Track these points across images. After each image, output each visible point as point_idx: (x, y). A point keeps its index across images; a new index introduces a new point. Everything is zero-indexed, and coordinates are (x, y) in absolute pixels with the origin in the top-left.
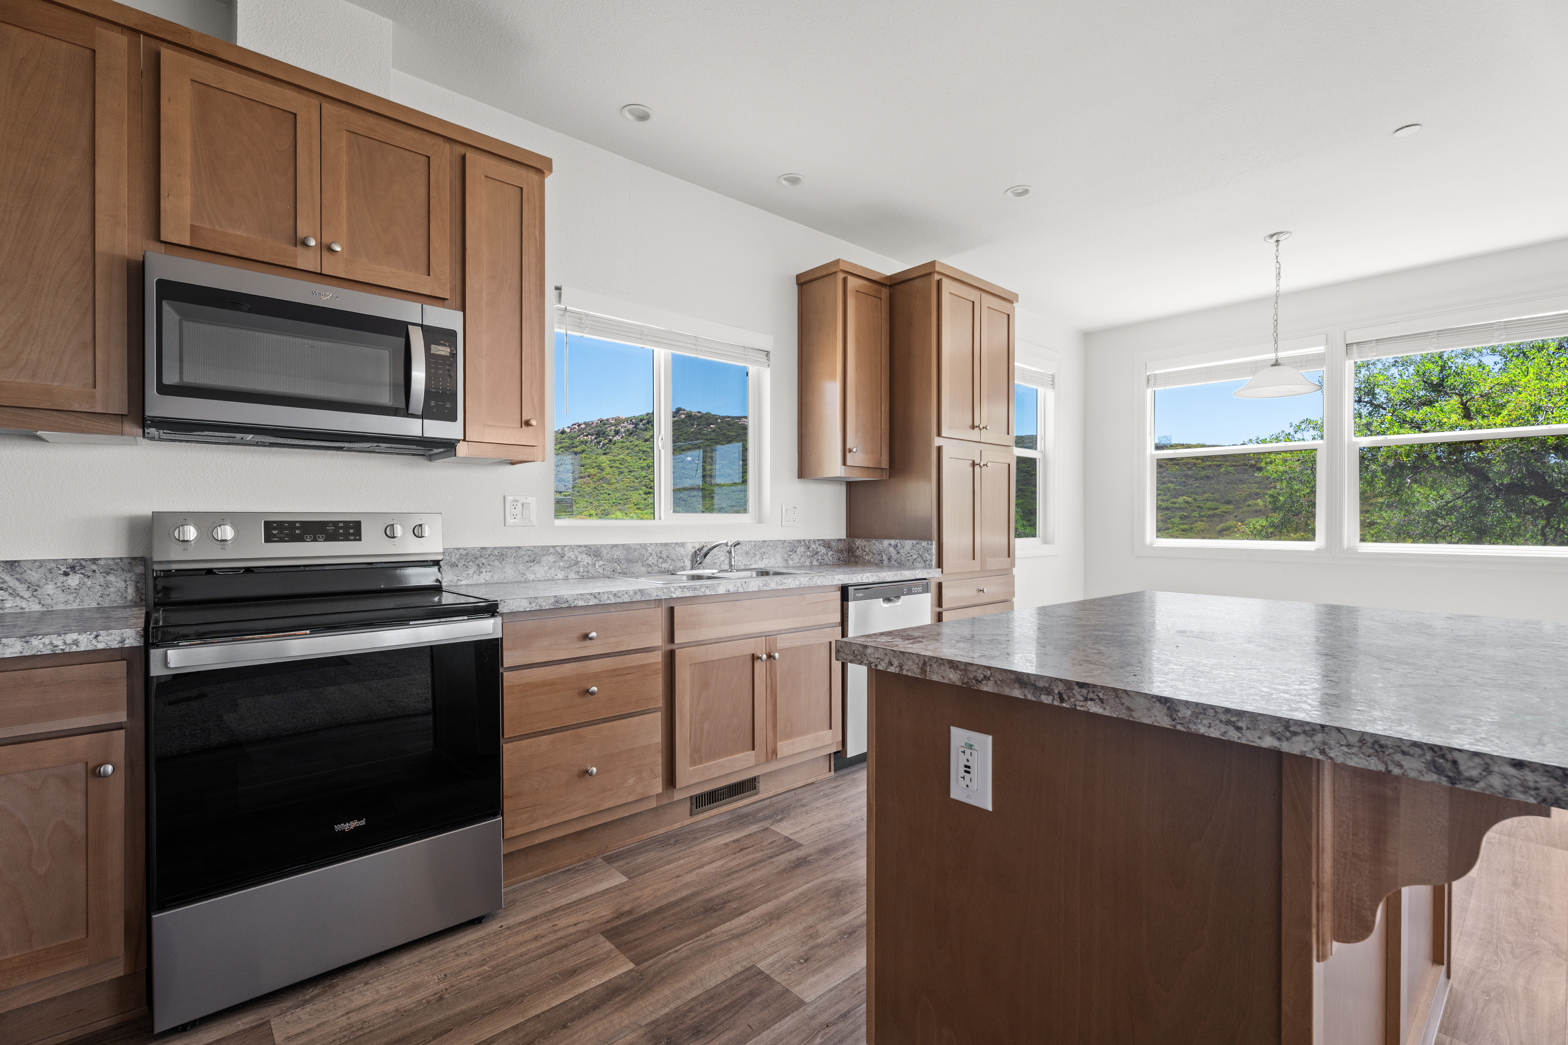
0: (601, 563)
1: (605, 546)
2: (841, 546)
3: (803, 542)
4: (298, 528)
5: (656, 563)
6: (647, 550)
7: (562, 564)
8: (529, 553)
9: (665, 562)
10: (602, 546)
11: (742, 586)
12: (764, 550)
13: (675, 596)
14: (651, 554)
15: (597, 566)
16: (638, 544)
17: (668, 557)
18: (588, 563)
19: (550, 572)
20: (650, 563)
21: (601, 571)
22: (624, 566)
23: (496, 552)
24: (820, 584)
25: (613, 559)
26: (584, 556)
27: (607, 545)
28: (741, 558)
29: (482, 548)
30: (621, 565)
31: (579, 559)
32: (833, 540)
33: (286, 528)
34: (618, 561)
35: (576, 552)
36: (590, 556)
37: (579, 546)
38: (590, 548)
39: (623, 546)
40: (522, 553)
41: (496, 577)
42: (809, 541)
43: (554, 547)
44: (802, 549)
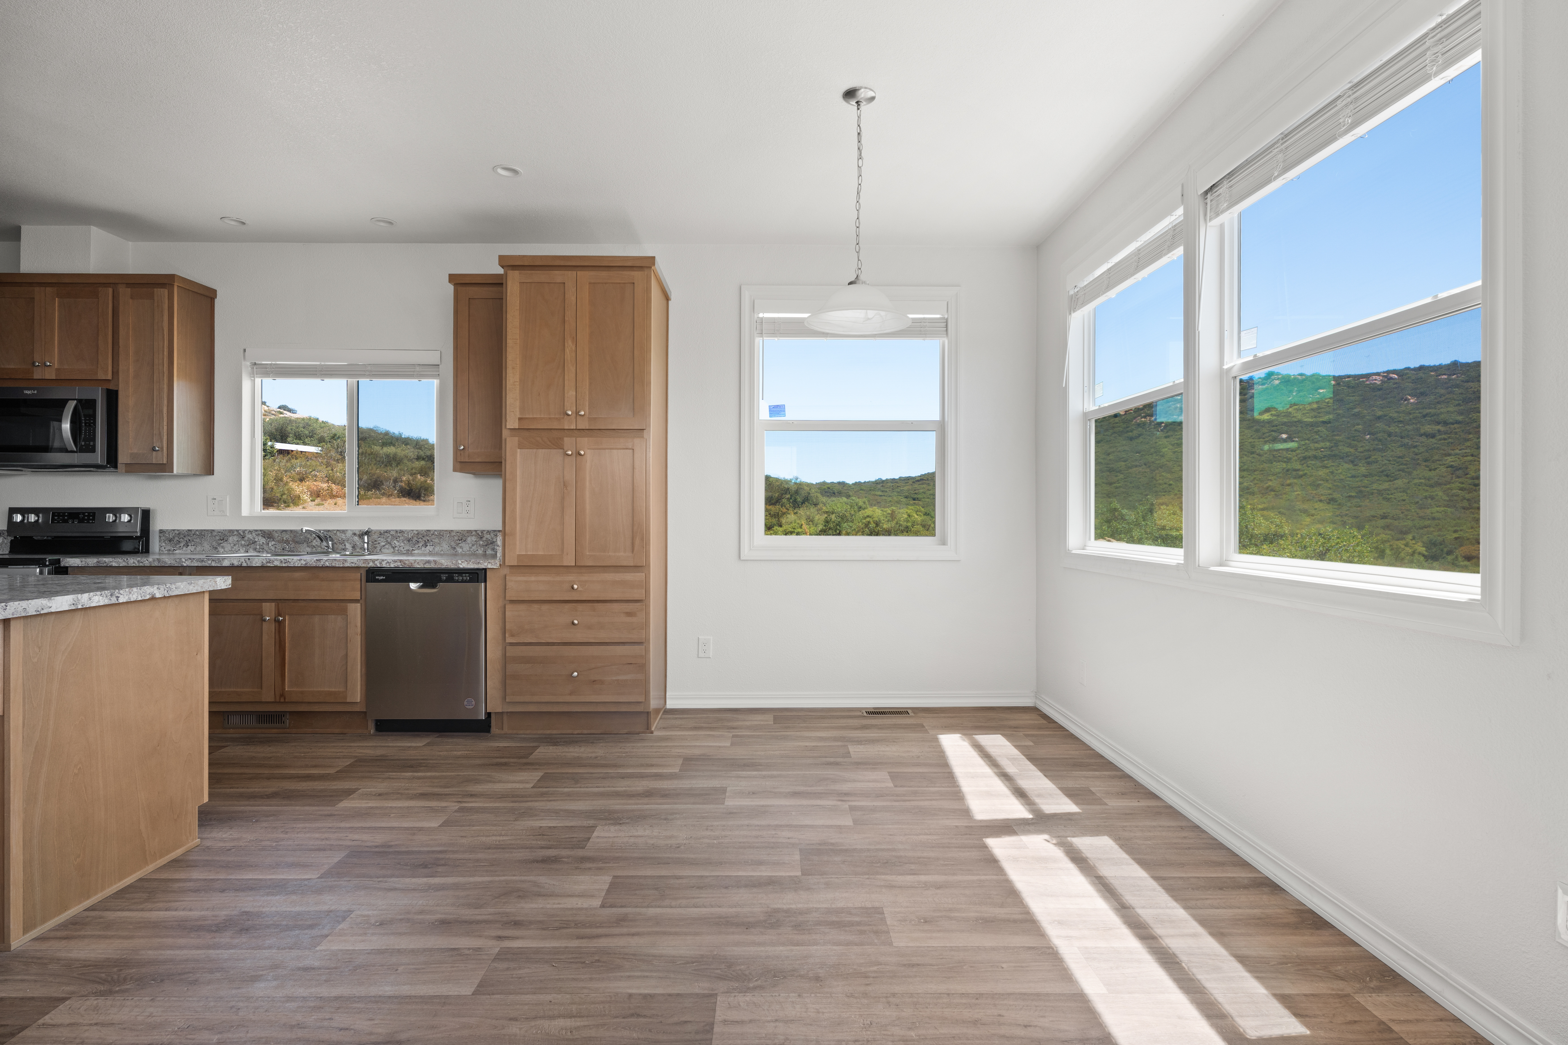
0: (273, 543)
1: (276, 531)
3: (474, 533)
4: (66, 516)
7: (243, 542)
8: (220, 534)
10: (273, 530)
12: (428, 538)
13: (185, 565)
15: (270, 545)
18: (263, 543)
19: (235, 547)
20: (314, 544)
21: (273, 549)
22: (292, 546)
23: (197, 533)
24: (328, 565)
25: (283, 540)
26: (260, 538)
28: (402, 544)
29: (189, 530)
31: (256, 540)
33: (61, 516)
34: (287, 542)
35: (254, 534)
36: (264, 537)
37: (256, 531)
38: (264, 532)
39: (291, 531)
40: (215, 534)
41: (198, 549)
42: (482, 532)
43: (237, 531)
44: (474, 539)
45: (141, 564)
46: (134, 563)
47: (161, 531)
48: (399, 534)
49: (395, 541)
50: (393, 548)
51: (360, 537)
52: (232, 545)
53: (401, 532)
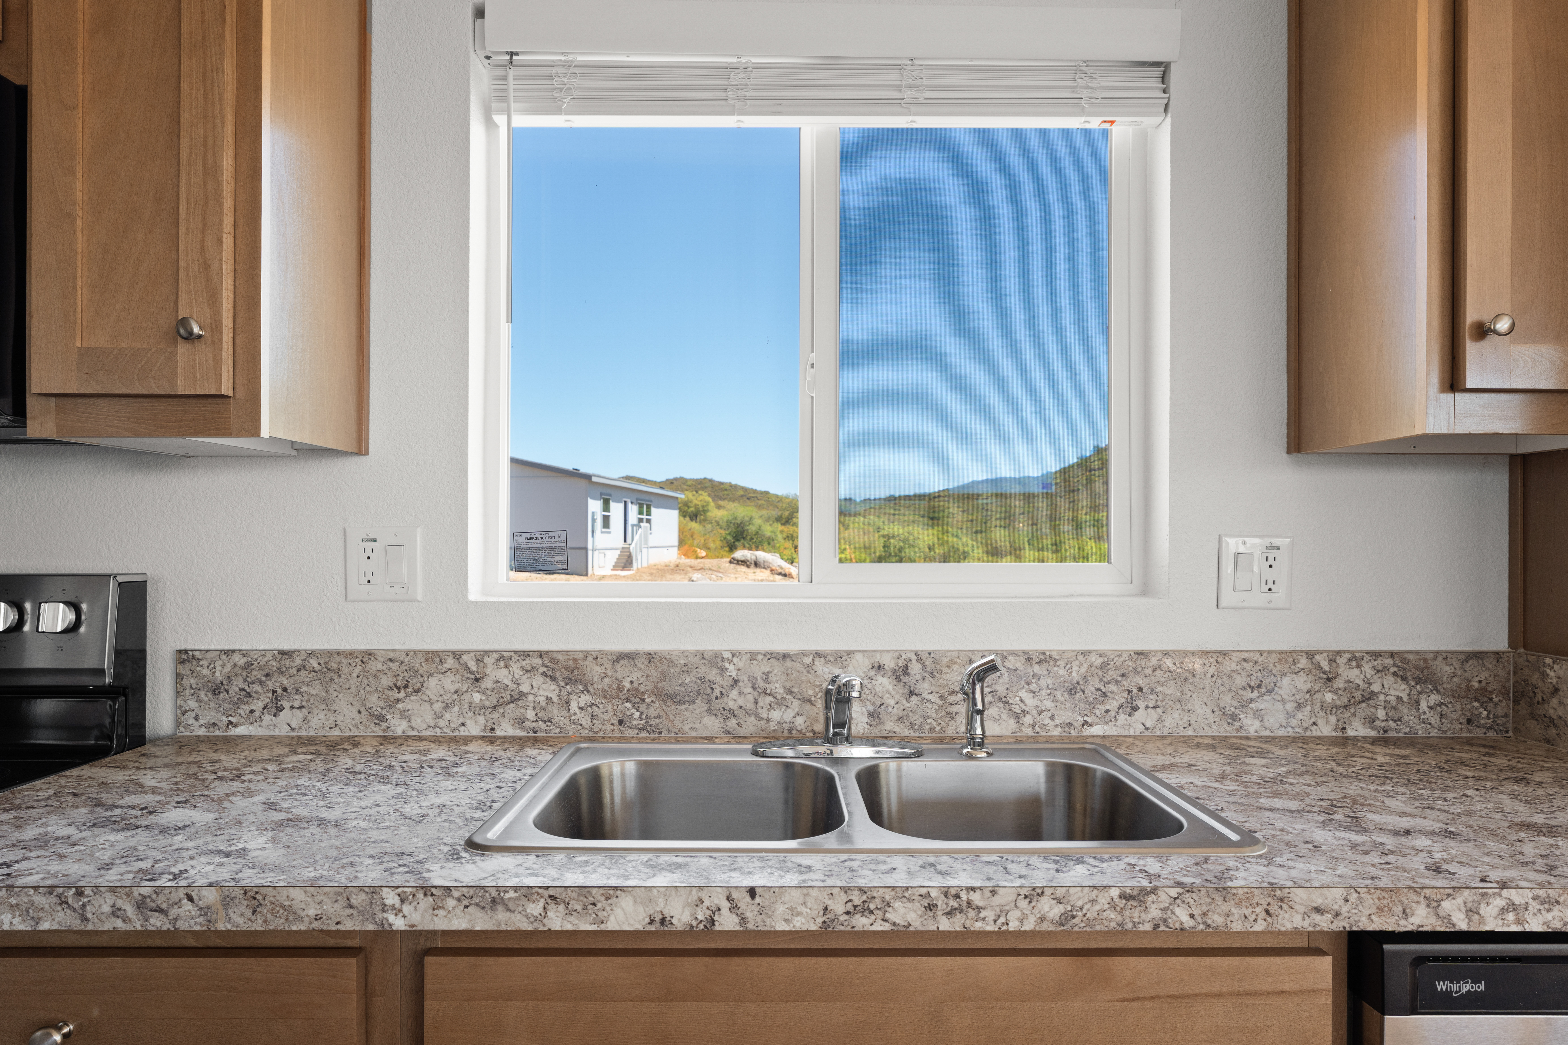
0: (585, 699)
1: (597, 657)
2: (1479, 676)
3: (1303, 662)
5: (750, 705)
6: (722, 670)
7: (477, 697)
8: (394, 666)
9: (780, 705)
10: (586, 654)
11: (734, 908)
12: (1141, 682)
14: (736, 682)
16: (696, 653)
17: (791, 692)
18: (549, 699)
19: (447, 716)
20: (731, 705)
21: (586, 721)
22: (652, 712)
23: (314, 663)
25: (620, 689)
26: (539, 679)
27: (603, 652)
28: (1048, 704)
29: (282, 653)
30: (643, 707)
31: (525, 688)
32: (1446, 656)
34: (635, 696)
35: (516, 668)
36: (553, 679)
37: (525, 655)
38: (554, 660)
39: (650, 657)
40: (375, 665)
41: (315, 722)
42: (1334, 656)
43: (457, 655)
44: (1302, 682)
45: (157, 922)
46: (116, 912)
47: (184, 657)
48: (1037, 669)
49: (1023, 694)
50: (1017, 717)
51: (898, 679)
52: (438, 707)
53: (1046, 658)
